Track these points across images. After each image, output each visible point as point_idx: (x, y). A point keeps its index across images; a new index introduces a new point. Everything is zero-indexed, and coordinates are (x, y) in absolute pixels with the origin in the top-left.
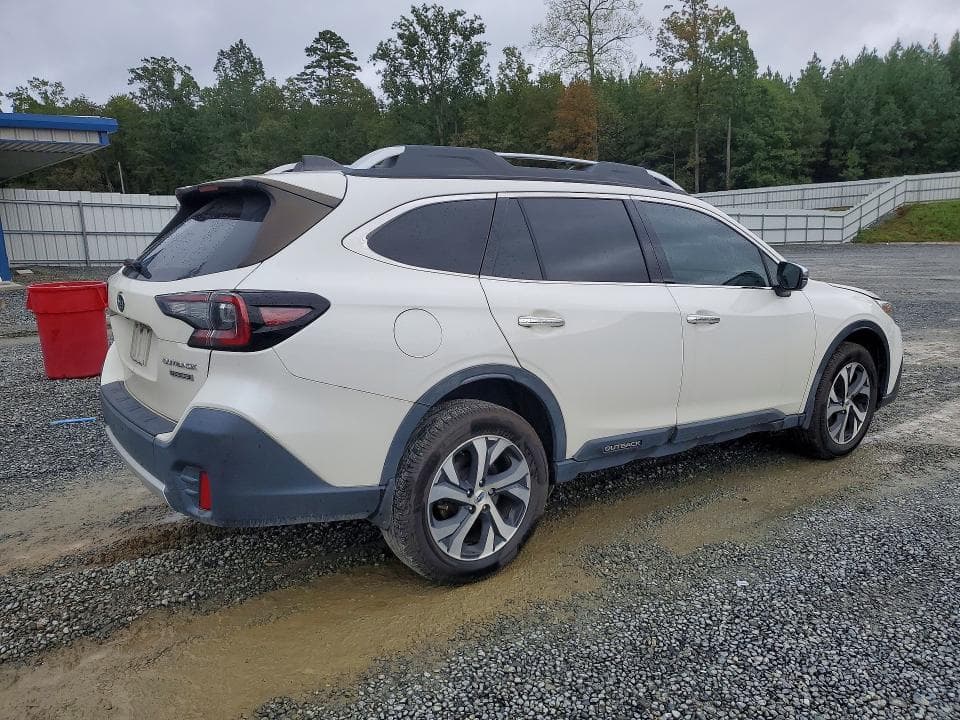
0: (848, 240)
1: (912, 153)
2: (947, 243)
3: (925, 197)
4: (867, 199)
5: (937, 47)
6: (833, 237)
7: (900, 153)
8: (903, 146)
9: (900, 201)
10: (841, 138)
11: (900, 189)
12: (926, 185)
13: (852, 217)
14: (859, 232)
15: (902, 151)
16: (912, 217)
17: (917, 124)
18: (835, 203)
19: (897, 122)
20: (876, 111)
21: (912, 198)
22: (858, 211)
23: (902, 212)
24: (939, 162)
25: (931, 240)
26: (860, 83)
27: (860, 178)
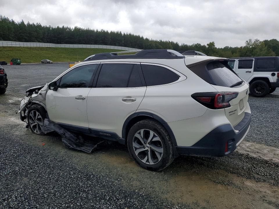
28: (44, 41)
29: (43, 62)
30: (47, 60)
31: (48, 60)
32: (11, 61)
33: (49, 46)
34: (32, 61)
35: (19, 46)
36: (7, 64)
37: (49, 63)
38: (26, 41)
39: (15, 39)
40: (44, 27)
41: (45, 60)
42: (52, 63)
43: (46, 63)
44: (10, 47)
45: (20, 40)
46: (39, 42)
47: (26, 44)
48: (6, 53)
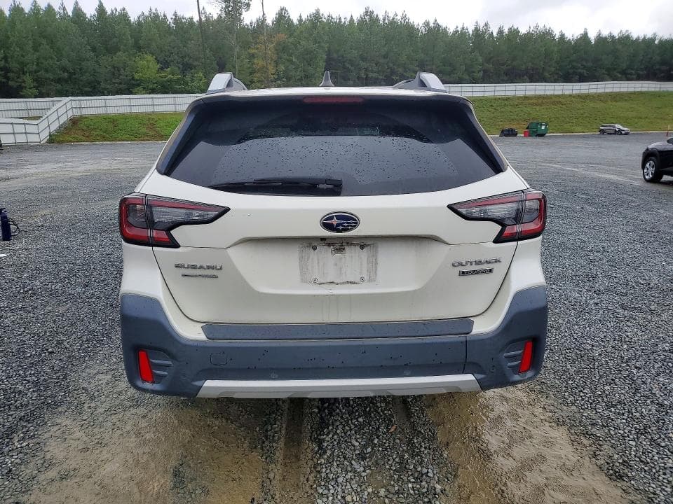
0: (44, 141)
1: (66, 81)
2: (108, 143)
3: (86, 112)
4: (50, 112)
5: (64, 9)
6: (34, 139)
7: (59, 81)
8: (60, 76)
9: (70, 114)
10: (14, 65)
11: (69, 106)
12: (84, 104)
13: (44, 124)
14: (50, 135)
15: (59, 79)
16: (81, 125)
17: (65, 62)
18: (24, 114)
19: (52, 58)
20: (36, 49)
21: (77, 112)
22: (46, 120)
23: (75, 121)
24: (86, 89)
25: (98, 140)
26: (19, 26)
27: (36, 97)
28: (629, 76)
29: (602, 132)
30: (617, 125)
31: (618, 127)
32: (528, 128)
33: (639, 90)
34: (579, 128)
35: (560, 93)
36: (517, 134)
37: (619, 132)
38: (582, 79)
39: (556, 77)
40: (638, 39)
41: (610, 126)
42: (626, 134)
43: (611, 134)
44: (539, 97)
45: (567, 78)
46: (615, 79)
47: (578, 87)
48: (525, 110)
